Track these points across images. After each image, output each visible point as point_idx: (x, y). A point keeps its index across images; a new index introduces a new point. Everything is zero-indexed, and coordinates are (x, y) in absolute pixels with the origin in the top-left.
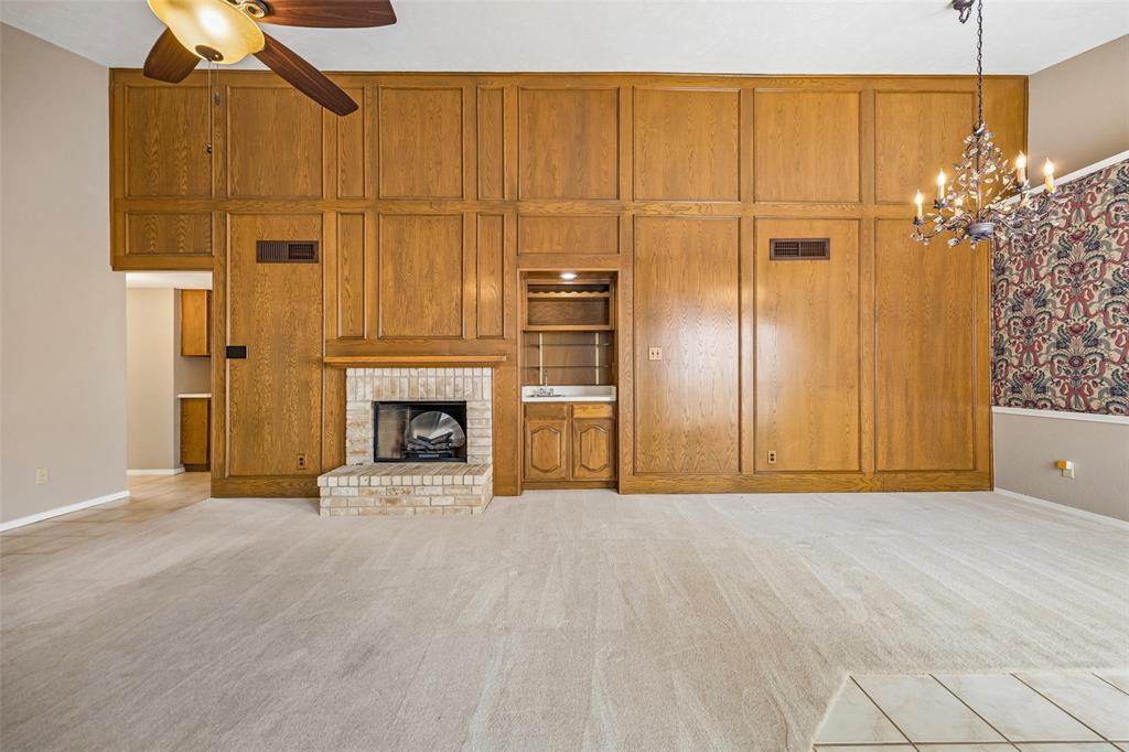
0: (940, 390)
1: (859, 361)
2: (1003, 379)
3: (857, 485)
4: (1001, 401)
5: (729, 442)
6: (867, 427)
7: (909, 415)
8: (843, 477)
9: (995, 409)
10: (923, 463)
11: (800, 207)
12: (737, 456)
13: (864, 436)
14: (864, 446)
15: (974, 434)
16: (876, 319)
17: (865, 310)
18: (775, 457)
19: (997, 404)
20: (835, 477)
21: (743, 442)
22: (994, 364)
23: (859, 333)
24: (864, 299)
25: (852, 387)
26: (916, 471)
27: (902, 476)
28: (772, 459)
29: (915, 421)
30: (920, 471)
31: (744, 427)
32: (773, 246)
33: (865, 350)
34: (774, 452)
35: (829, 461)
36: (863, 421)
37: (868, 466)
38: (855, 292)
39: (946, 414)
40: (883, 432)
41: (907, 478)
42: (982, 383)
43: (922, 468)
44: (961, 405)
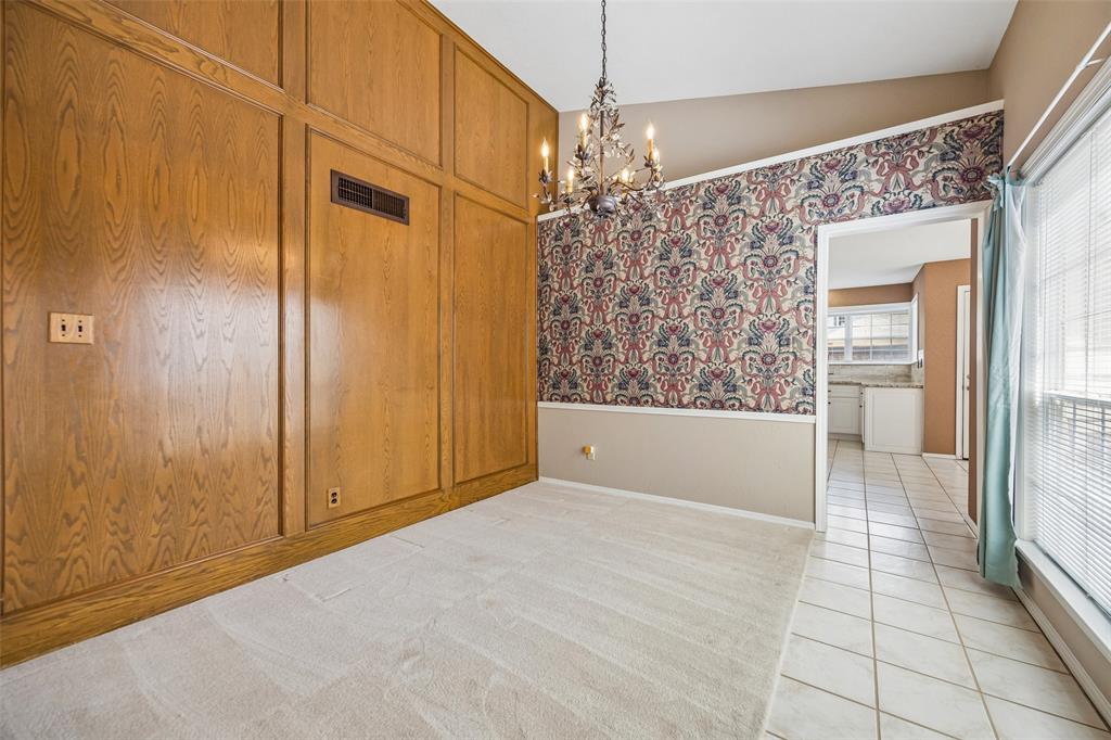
0: (505, 389)
1: (439, 357)
2: (547, 376)
3: (436, 506)
4: (545, 397)
5: (260, 490)
6: (446, 436)
7: (482, 416)
8: (422, 501)
9: (540, 404)
10: (493, 465)
11: (374, 141)
12: (275, 511)
13: (443, 447)
14: (443, 458)
15: (527, 430)
16: (455, 308)
17: (445, 296)
18: (338, 498)
19: (542, 400)
20: (413, 504)
21: (287, 485)
22: (539, 362)
23: (439, 322)
24: (443, 283)
25: (432, 388)
26: (486, 476)
27: (476, 484)
28: (334, 501)
29: (487, 422)
30: (491, 474)
31: (287, 461)
32: (336, 183)
33: (444, 344)
34: (337, 490)
35: (407, 485)
36: (442, 428)
37: (446, 483)
38: (435, 273)
39: (509, 412)
40: (460, 438)
41: (481, 485)
42: (531, 381)
43: (493, 471)
44: (519, 403)
